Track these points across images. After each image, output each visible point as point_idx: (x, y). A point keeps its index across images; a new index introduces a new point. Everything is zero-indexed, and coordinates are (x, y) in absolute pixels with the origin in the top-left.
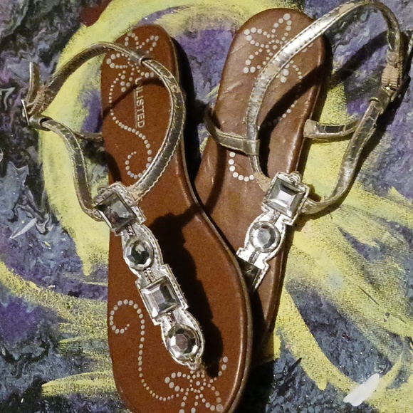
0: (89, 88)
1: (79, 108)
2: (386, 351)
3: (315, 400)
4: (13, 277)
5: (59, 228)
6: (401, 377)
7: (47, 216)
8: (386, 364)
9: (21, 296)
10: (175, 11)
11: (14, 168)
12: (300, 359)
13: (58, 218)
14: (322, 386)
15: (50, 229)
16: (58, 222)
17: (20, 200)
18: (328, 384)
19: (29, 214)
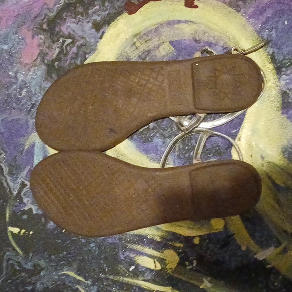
0: (126, 54)
2: (280, 238)
3: (239, 254)
6: (285, 251)
8: (279, 244)
12: (234, 233)
14: (244, 248)
18: (248, 248)
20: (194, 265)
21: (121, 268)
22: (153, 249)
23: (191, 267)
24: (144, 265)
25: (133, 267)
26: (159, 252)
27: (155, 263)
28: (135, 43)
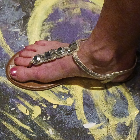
0: (57, 6)
1: (51, 9)
2: (101, 119)
3: (75, 121)
4: (3, 41)
5: (26, 37)
6: (101, 127)
7: (24, 31)
8: (99, 122)
9: (3, 47)
10: (93, 3)
11: (21, 11)
12: (77, 109)
13: (28, 34)
14: (79, 119)
15: (23, 35)
17: (18, 21)
18: (81, 119)
19: (19, 27)
20: (48, 119)
21: (7, 107)
22: (29, 103)
23: (46, 119)
24: (20, 110)
25: (14, 109)
26: (32, 106)
27: (27, 110)
28: (64, 2)
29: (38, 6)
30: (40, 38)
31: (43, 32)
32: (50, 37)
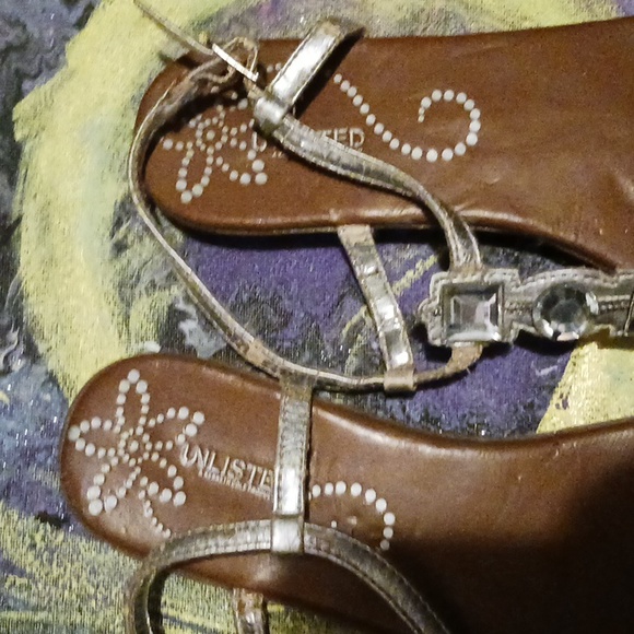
5: (39, 370)
7: (13, 336)
13: (42, 348)
15: (18, 364)
16: (39, 357)
29: (44, 135)
30: (124, 337)
31: (137, 291)
32: (191, 310)
